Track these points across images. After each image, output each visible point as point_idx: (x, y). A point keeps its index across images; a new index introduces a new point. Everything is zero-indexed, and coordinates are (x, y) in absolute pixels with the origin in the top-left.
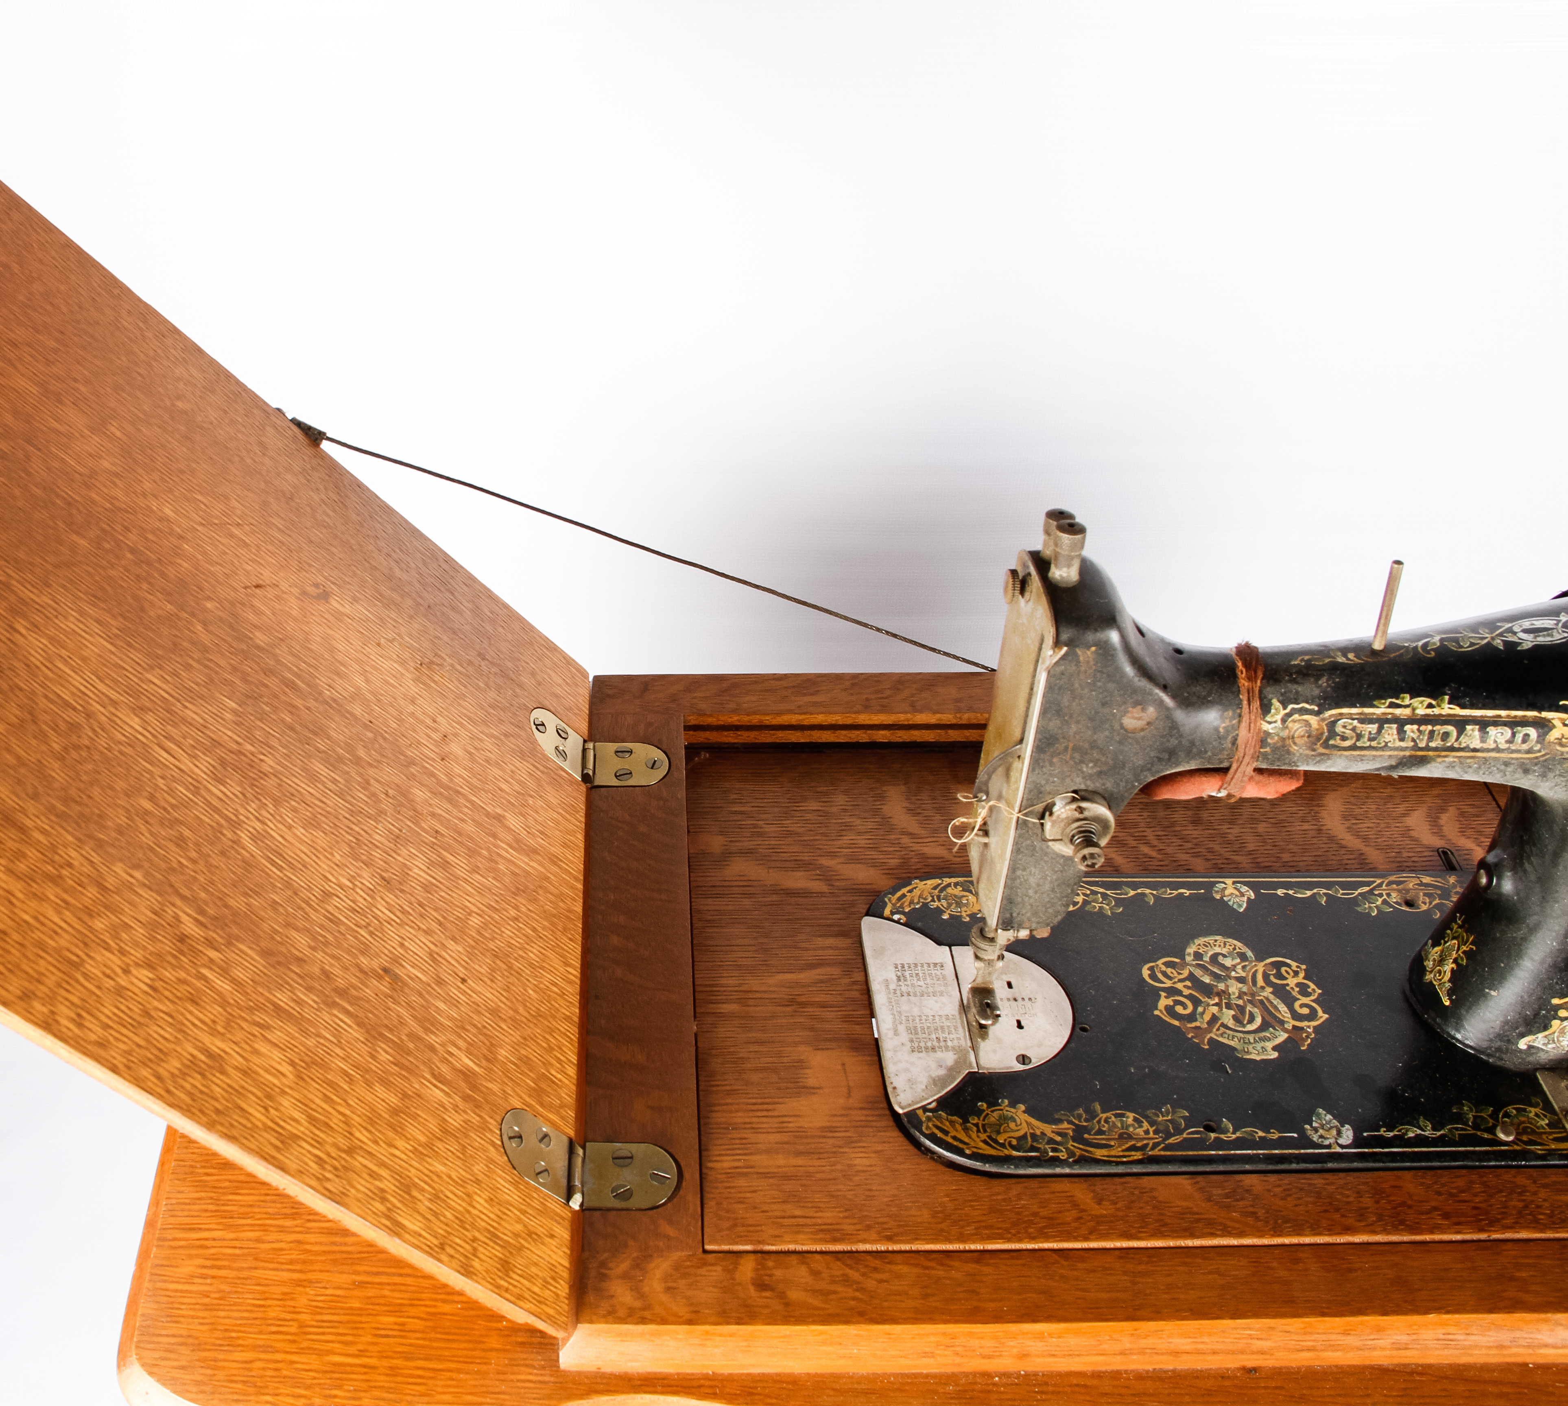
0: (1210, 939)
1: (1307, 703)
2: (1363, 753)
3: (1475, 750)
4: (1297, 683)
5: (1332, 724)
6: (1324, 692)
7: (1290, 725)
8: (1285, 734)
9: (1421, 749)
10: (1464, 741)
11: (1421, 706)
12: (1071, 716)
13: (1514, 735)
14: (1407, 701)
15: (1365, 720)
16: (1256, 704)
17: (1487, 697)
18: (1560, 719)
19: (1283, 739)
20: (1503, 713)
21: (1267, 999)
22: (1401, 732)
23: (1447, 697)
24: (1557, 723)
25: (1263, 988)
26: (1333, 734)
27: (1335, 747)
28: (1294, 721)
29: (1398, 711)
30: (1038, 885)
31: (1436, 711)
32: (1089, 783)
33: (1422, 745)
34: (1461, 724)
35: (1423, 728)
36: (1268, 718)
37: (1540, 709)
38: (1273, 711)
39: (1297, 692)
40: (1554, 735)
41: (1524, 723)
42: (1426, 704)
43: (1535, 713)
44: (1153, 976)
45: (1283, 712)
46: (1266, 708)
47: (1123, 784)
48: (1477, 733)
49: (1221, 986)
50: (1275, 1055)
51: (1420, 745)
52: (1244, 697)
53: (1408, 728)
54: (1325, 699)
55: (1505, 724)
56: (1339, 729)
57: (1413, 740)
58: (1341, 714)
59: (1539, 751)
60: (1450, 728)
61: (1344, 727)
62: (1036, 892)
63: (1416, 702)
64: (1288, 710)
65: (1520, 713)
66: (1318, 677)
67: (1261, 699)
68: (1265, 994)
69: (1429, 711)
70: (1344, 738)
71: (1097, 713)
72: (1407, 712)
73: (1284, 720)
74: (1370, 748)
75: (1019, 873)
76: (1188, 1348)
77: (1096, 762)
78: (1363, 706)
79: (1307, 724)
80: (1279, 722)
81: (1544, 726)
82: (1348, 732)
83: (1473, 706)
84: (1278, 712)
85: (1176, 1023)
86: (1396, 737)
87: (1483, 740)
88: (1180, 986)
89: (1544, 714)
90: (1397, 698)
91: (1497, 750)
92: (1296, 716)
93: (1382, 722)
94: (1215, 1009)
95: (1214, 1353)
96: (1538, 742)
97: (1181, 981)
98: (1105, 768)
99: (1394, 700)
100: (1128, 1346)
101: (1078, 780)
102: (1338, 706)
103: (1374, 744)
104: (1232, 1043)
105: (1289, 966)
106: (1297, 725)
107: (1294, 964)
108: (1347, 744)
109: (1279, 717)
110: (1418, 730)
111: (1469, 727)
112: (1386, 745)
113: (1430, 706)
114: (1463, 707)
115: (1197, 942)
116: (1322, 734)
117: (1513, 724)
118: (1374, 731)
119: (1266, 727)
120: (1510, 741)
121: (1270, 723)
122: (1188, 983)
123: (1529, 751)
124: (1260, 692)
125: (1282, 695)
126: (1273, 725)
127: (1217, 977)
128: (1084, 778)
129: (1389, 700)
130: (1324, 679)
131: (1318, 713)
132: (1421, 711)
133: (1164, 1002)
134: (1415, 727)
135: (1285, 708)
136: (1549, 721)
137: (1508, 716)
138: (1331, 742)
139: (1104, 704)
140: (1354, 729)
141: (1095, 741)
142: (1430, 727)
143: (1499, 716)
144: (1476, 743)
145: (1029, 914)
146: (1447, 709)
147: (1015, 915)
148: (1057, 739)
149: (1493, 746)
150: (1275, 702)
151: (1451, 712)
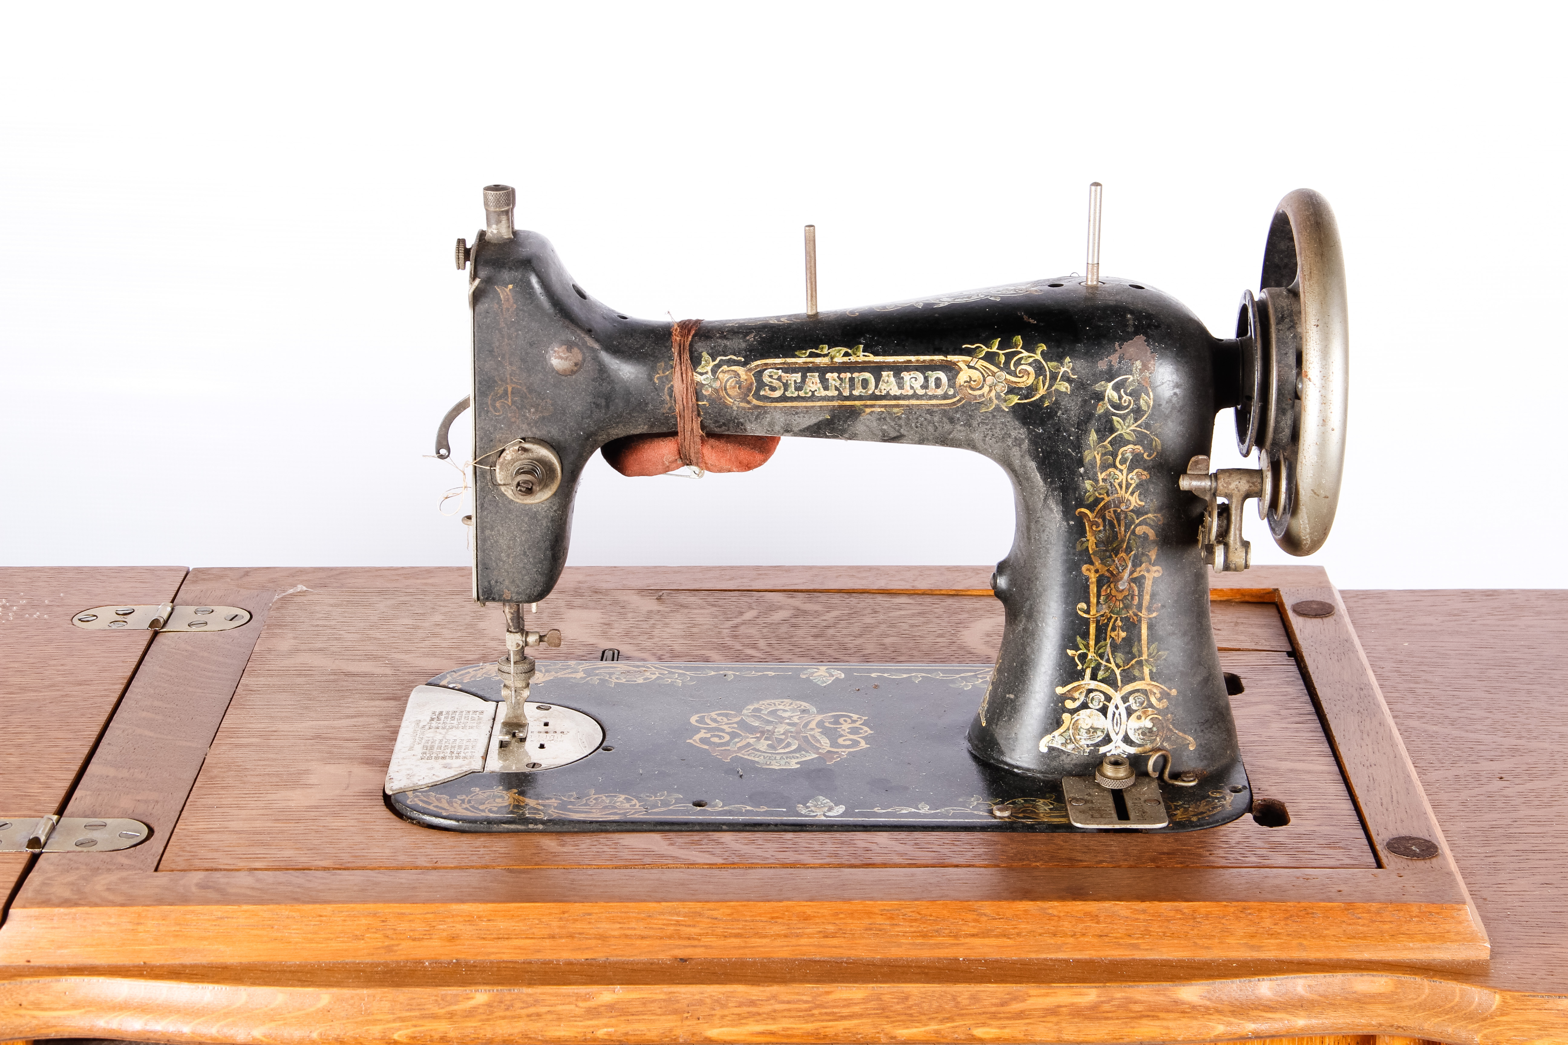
0: (777, 702)
1: (735, 355)
3: (896, 398)
4: (727, 341)
5: (759, 374)
6: (751, 347)
7: (721, 376)
8: (717, 385)
9: (846, 398)
10: (884, 388)
11: (839, 355)
12: (503, 357)
13: (926, 379)
14: (825, 351)
15: (790, 369)
16: (686, 356)
17: (897, 344)
18: (964, 361)
19: (717, 391)
20: (913, 358)
21: (813, 736)
22: (824, 382)
23: (862, 346)
24: (962, 365)
25: (812, 729)
26: (761, 385)
28: (722, 372)
29: (818, 360)
30: (509, 548)
31: (853, 359)
32: (534, 429)
33: (846, 393)
34: (877, 370)
35: (843, 375)
36: (699, 370)
37: (946, 354)
38: (703, 363)
39: (726, 346)
40: (962, 378)
41: (933, 367)
42: (843, 352)
43: (942, 357)
44: (701, 720)
45: (712, 364)
46: (696, 361)
47: (568, 432)
48: (892, 379)
49: (770, 728)
50: (799, 766)
51: (845, 394)
52: (675, 351)
53: (829, 375)
54: (751, 351)
55: (917, 369)
56: (766, 379)
57: (837, 389)
58: (766, 364)
59: (954, 396)
60: (867, 375)
61: (771, 377)
62: (508, 556)
63: (833, 351)
64: (717, 362)
65: (927, 358)
66: (746, 334)
67: (691, 352)
68: (812, 733)
69: (846, 359)
70: (773, 389)
71: (527, 353)
72: (826, 360)
73: (714, 371)
74: (798, 399)
75: (488, 532)
76: (616, 933)
77: (536, 406)
78: (785, 356)
79: (737, 375)
80: (710, 373)
81: (951, 370)
82: (776, 383)
83: (885, 354)
84: (707, 364)
85: (706, 747)
86: (820, 385)
87: (901, 387)
88: (725, 727)
89: (950, 358)
90: (817, 349)
91: (915, 396)
92: (725, 368)
93: (805, 370)
94: (752, 741)
95: (643, 938)
96: (950, 386)
97: (727, 724)
98: (546, 414)
99: (814, 350)
100: (557, 931)
102: (763, 357)
103: (802, 394)
104: (757, 759)
105: (850, 717)
106: (727, 376)
107: (855, 717)
108: (777, 394)
109: (709, 368)
110: (839, 377)
111: (884, 374)
112: (813, 395)
113: (846, 354)
114: (876, 354)
115: (761, 702)
116: (751, 384)
117: (923, 368)
118: (799, 380)
119: (698, 378)
120: (925, 386)
121: (701, 374)
122: (736, 726)
123: (945, 396)
124: (691, 345)
125: (712, 348)
126: (704, 376)
127: (769, 722)
128: (529, 424)
129: (810, 351)
130: (752, 335)
131: (744, 364)
132: (839, 359)
133: (702, 734)
134: (835, 375)
135: (714, 360)
136: (955, 364)
137: (918, 361)
138: (762, 393)
139: (531, 345)
140: (780, 380)
141: (531, 384)
142: (849, 375)
143: (910, 361)
144: (895, 391)
145: (507, 582)
146: (861, 356)
147: (493, 582)
148: (495, 382)
149: (911, 392)
150: (705, 355)
151: (866, 359)
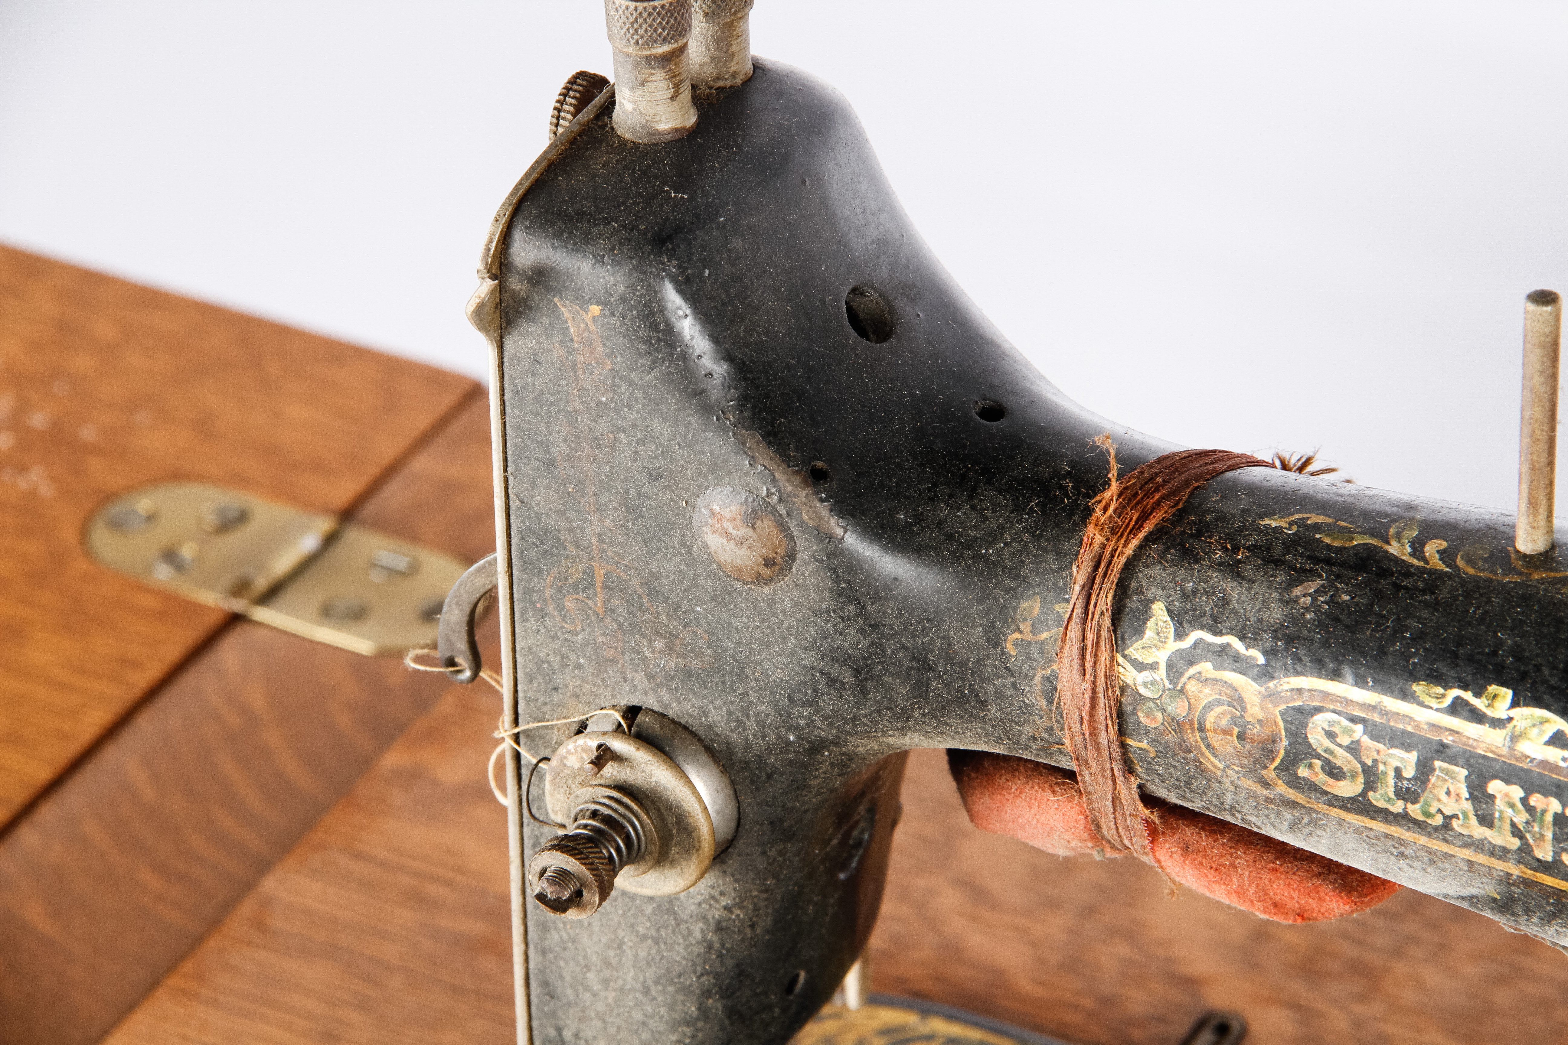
1: (1242, 638)
2: (1395, 831)
4: (1238, 576)
5: (1299, 719)
6: (1295, 620)
7: (1192, 687)
8: (1178, 708)
11: (1536, 733)
12: (581, 487)
14: (1502, 710)
15: (1386, 731)
19: (1179, 726)
22: (1481, 798)
26: (1302, 747)
27: (1313, 788)
28: (1200, 676)
29: (1471, 731)
35: (1536, 800)
36: (1135, 650)
38: (1149, 633)
39: (1228, 603)
42: (1549, 731)
45: (1173, 646)
46: (1129, 621)
47: (752, 725)
51: (1537, 854)
53: (1495, 787)
54: (1290, 639)
56: (1317, 738)
57: (1516, 832)
58: (1326, 695)
61: (1331, 735)
63: (1525, 718)
64: (1187, 645)
66: (1300, 576)
67: (1122, 591)
69: (1554, 755)
70: (1334, 772)
71: (642, 496)
72: (1496, 739)
73: (1174, 669)
74: (1404, 822)
78: (1383, 687)
79: (1237, 698)
80: (1162, 671)
82: (1342, 758)
84: (1162, 640)
86: (1468, 806)
90: (1478, 694)
92: (1206, 667)
93: (1432, 749)
98: (695, 665)
99: (1468, 696)
101: (639, 679)
102: (1320, 669)
103: (1414, 810)
106: (1209, 695)
108: (1348, 789)
109: (1161, 656)
110: (1527, 804)
112: (1447, 826)
113: (1559, 740)
116: (1276, 740)
118: (1409, 772)
119: (1129, 673)
121: (1140, 666)
124: (1130, 567)
125: (1183, 596)
126: (1146, 676)
128: (650, 677)
129: (1455, 692)
130: (1312, 586)
131: (1263, 676)
132: (1536, 750)
134: (1516, 792)
135: (1180, 635)
138: (1303, 773)
139: (654, 476)
140: (1354, 749)
141: (655, 577)
142: (1554, 805)
150: (1159, 609)
